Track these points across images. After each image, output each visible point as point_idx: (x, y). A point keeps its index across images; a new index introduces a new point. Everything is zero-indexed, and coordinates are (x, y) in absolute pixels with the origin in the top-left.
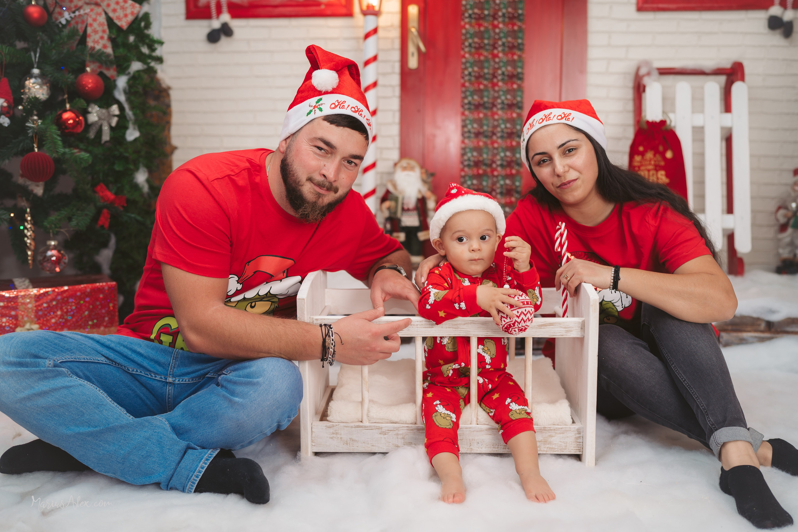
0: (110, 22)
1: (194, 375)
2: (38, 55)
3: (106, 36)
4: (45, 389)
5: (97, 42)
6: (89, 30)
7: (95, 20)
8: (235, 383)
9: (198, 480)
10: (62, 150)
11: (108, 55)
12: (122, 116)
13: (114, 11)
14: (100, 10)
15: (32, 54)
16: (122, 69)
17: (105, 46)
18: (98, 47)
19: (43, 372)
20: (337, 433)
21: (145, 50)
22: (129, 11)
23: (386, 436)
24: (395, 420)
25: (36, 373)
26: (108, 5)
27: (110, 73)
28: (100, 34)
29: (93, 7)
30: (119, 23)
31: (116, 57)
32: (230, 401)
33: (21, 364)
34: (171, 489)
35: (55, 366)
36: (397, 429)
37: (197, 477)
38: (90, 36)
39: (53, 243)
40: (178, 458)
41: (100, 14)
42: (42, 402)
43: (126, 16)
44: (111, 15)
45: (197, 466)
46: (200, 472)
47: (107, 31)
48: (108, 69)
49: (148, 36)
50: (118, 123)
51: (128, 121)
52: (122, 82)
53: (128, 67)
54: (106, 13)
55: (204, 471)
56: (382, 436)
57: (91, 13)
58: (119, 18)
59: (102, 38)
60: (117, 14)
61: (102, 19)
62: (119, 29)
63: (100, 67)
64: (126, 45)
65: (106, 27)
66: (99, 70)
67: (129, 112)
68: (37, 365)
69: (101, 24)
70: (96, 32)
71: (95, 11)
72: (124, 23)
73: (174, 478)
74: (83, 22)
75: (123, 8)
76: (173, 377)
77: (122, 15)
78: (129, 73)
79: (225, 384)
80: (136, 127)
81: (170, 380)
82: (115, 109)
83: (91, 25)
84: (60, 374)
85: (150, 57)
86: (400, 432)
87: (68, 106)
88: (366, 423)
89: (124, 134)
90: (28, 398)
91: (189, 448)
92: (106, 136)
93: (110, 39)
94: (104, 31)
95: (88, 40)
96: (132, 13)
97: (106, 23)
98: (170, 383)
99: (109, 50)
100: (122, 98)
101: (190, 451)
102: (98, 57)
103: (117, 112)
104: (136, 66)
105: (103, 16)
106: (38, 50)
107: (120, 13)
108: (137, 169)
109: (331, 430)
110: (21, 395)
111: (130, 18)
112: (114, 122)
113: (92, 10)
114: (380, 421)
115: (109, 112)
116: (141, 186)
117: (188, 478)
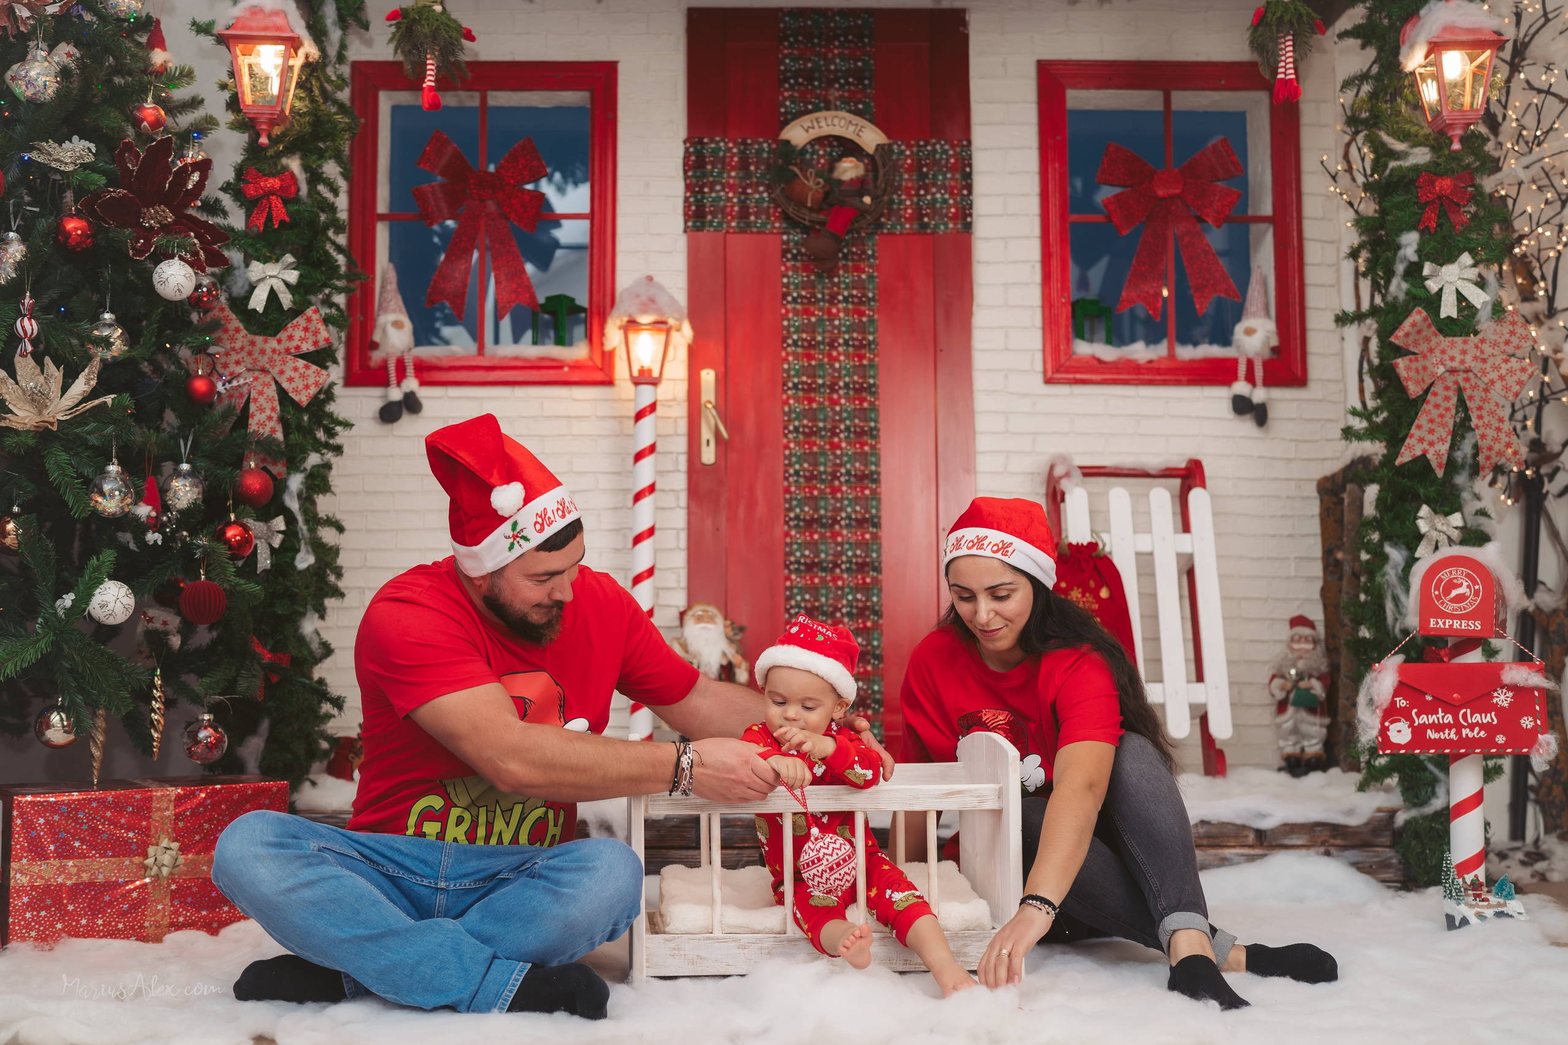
0: (282, 393)
1: (477, 876)
2: (189, 443)
3: (275, 416)
4: (313, 877)
5: (263, 425)
6: (253, 408)
7: (261, 393)
8: (560, 870)
9: (512, 995)
10: (235, 580)
11: (278, 444)
12: (291, 534)
13: (291, 380)
14: (268, 379)
15: (182, 444)
16: (294, 463)
17: (273, 430)
18: (266, 431)
19: (308, 857)
20: (679, 949)
21: (321, 435)
22: (311, 381)
23: (745, 951)
24: (758, 927)
25: (301, 857)
26: (282, 372)
27: (278, 469)
28: (268, 412)
29: (257, 374)
30: (296, 398)
31: (287, 445)
32: (555, 893)
33: (281, 845)
34: (473, 1011)
35: (319, 850)
36: (761, 940)
37: (511, 992)
38: (253, 415)
39: (206, 717)
40: (483, 970)
41: (268, 385)
42: (307, 893)
43: (307, 387)
44: (285, 385)
45: (509, 979)
46: (514, 986)
47: (278, 408)
48: (275, 463)
49: (330, 415)
50: (283, 542)
51: (299, 541)
52: (296, 482)
53: (304, 460)
54: (277, 383)
55: (519, 983)
56: (740, 951)
57: (255, 383)
58: (296, 390)
59: (270, 418)
60: (294, 385)
61: (272, 391)
62: (295, 405)
63: (264, 460)
64: (300, 427)
65: (276, 404)
66: (261, 465)
67: (302, 526)
68: (301, 848)
69: (270, 399)
70: (261, 410)
71: (261, 381)
72: (303, 398)
73: (479, 996)
74: (241, 395)
75: (303, 376)
76: (446, 881)
77: (301, 387)
78: (305, 469)
79: (545, 872)
80: (310, 549)
81: (442, 885)
82: (279, 523)
83: (255, 400)
84: (323, 862)
85: (327, 446)
86: (765, 945)
87: (233, 517)
88: (717, 933)
89: (294, 558)
90: (293, 889)
91: (495, 957)
92: (264, 561)
93: (282, 420)
94: (273, 409)
95: (250, 421)
96: (317, 384)
97: (276, 397)
98: (442, 889)
99: (279, 436)
100: (293, 504)
101: (496, 961)
102: (266, 446)
103: (282, 527)
104: (314, 459)
105: (274, 387)
106: (191, 438)
107: (299, 383)
108: (303, 614)
109: (672, 945)
110: (285, 885)
111: (313, 390)
112: (277, 542)
113: (256, 379)
114: (738, 931)
115: (269, 527)
116: (308, 639)
117: (498, 996)
